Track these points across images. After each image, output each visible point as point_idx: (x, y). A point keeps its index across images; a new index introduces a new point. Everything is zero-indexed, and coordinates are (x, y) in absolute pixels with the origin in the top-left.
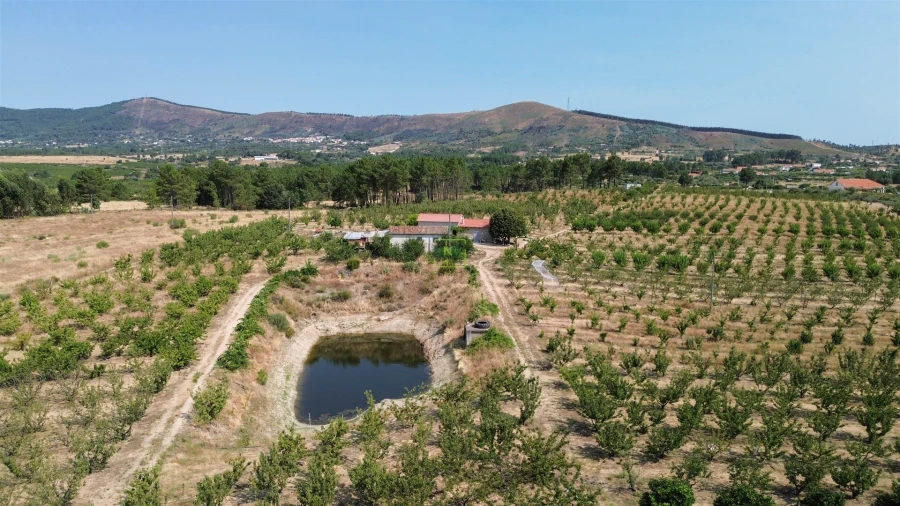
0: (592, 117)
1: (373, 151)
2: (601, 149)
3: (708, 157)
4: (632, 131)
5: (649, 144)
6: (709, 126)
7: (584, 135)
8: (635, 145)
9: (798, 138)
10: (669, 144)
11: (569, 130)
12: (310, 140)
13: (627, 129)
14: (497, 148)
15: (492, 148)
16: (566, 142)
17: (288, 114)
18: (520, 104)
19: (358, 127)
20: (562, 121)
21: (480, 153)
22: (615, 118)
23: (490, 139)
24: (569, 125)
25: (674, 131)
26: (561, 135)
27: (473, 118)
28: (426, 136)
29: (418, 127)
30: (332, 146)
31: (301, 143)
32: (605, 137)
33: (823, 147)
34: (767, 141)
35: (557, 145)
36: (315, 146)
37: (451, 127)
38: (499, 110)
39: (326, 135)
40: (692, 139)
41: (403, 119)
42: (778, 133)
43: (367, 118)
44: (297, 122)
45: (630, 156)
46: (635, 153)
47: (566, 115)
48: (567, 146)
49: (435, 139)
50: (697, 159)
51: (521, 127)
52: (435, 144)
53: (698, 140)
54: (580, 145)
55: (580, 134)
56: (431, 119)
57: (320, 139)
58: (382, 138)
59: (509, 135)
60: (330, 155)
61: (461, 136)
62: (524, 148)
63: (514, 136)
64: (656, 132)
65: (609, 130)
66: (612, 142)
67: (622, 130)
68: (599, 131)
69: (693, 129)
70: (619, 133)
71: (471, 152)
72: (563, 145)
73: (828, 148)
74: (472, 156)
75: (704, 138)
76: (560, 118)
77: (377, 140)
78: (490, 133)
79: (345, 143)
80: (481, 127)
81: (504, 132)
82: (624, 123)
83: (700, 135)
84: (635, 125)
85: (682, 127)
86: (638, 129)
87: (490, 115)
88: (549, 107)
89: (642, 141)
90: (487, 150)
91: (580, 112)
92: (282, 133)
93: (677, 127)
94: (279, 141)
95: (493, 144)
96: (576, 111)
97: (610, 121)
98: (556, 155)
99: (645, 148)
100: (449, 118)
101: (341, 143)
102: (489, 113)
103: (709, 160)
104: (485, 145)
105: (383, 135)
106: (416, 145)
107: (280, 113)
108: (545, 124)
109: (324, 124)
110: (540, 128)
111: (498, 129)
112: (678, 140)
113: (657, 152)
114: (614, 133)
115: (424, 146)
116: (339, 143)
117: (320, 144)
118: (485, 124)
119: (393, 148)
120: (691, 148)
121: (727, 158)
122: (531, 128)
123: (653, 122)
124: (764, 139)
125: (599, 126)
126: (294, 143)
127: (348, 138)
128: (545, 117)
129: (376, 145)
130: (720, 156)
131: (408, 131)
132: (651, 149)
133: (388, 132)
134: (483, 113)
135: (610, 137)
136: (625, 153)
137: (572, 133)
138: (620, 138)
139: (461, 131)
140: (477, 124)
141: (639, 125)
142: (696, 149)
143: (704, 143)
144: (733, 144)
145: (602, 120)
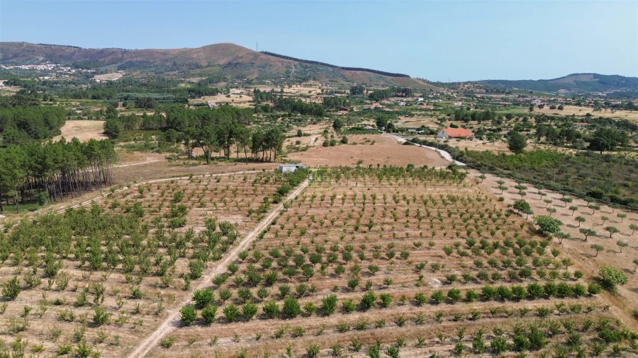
0: (274, 57)
1: (98, 79)
2: (282, 82)
3: (354, 90)
4: (302, 69)
5: (314, 79)
7: (269, 71)
8: (305, 80)
9: (408, 76)
10: (327, 80)
11: (258, 67)
12: (42, 67)
13: (299, 67)
14: (204, 78)
15: (199, 78)
16: (256, 76)
17: (21, 44)
18: (220, 44)
19: (86, 57)
20: (252, 59)
21: (189, 82)
22: (291, 58)
23: (198, 71)
24: (258, 63)
25: (331, 69)
26: (252, 70)
27: (185, 53)
28: (145, 67)
29: (139, 59)
30: (61, 74)
31: (33, 69)
32: (284, 73)
33: (422, 83)
34: (390, 78)
35: (250, 77)
36: (45, 73)
37: (167, 60)
38: (204, 48)
39: (56, 63)
40: (343, 77)
41: (125, 52)
43: (94, 50)
44: (29, 51)
45: (302, 88)
46: (305, 86)
47: (255, 55)
48: (257, 79)
49: (153, 69)
50: (347, 92)
51: (222, 62)
52: (153, 74)
53: (346, 77)
54: (266, 78)
55: (266, 70)
56: (150, 53)
57: (50, 67)
58: (108, 67)
59: (213, 69)
60: (56, 83)
61: (175, 68)
62: (225, 80)
63: (217, 69)
64: (319, 70)
65: (287, 67)
66: (289, 76)
67: (295, 68)
68: (279, 67)
69: (343, 68)
70: (294, 70)
71: (182, 82)
72: (254, 78)
73: (426, 84)
74: (183, 85)
75: (350, 75)
76: (251, 57)
77: (103, 69)
78: (198, 67)
79: (74, 71)
80: (190, 61)
81: (209, 66)
82: (297, 63)
83: (348, 73)
84: (304, 64)
85: (336, 67)
86: (307, 67)
87: (197, 52)
88: (243, 48)
89: (310, 77)
90: (196, 80)
91: (266, 53)
92: (14, 60)
93: (332, 66)
94: (12, 67)
95: (200, 75)
96: (262, 52)
97: (288, 61)
98: (248, 86)
99: (311, 82)
100: (165, 53)
101: (69, 71)
103: (354, 93)
104: (193, 76)
105: (108, 64)
106: (137, 75)
107: (12, 43)
108: (240, 61)
109: (53, 54)
110: (237, 64)
111: (204, 64)
112: (334, 77)
113: (321, 85)
114: (290, 70)
115: (144, 75)
116: (68, 72)
117: (50, 71)
118: (194, 59)
119: (116, 77)
120: (342, 82)
121: (365, 91)
122: (230, 63)
123: (317, 63)
124: (388, 77)
125: (280, 64)
126: (25, 70)
127: (77, 67)
128: (240, 55)
129: (102, 73)
130: (361, 90)
131: (131, 62)
132: (316, 83)
133: (113, 62)
134: (193, 49)
135: (288, 72)
136: (299, 86)
137: (261, 69)
138: (295, 74)
139: (175, 64)
140: (187, 59)
141: (308, 64)
142: (346, 83)
143: (351, 79)
144: (368, 80)
145: (282, 59)
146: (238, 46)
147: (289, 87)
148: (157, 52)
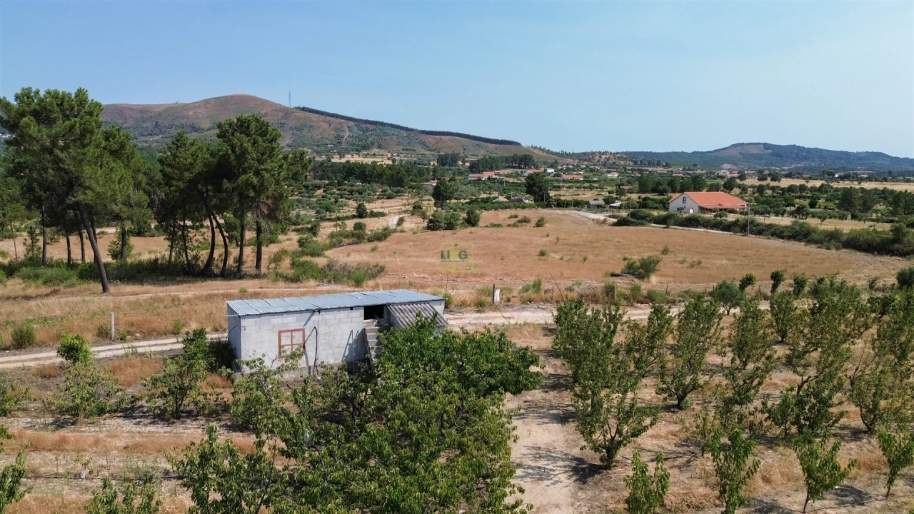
0: (317, 116)
2: (329, 151)
3: (443, 161)
4: (361, 133)
5: (380, 147)
6: (438, 130)
7: (309, 135)
8: (364, 148)
9: (518, 144)
10: (400, 148)
11: (291, 129)
13: (355, 129)
18: (232, 97)
20: (282, 117)
22: (342, 117)
24: (291, 123)
25: (404, 133)
26: (282, 134)
27: (174, 111)
32: (332, 137)
33: (540, 153)
34: (491, 146)
37: (144, 120)
38: (206, 102)
40: (422, 143)
42: (500, 139)
45: (360, 159)
46: (366, 156)
47: (287, 112)
50: (432, 163)
53: (428, 144)
54: (304, 145)
55: (304, 133)
61: (157, 130)
64: (386, 134)
65: (337, 130)
66: (340, 143)
67: (350, 131)
68: (325, 131)
69: (423, 132)
70: (348, 134)
73: (545, 154)
75: (433, 142)
76: (281, 114)
78: (195, 129)
80: (183, 121)
82: (351, 123)
83: (430, 138)
84: (364, 126)
85: (412, 130)
86: (368, 130)
87: (195, 107)
88: (268, 101)
89: (372, 143)
91: (303, 109)
93: (407, 129)
96: (299, 108)
97: (338, 120)
99: (376, 151)
100: (143, 110)
102: (194, 106)
103: (444, 165)
111: (205, 125)
112: (409, 143)
113: (389, 155)
114: (342, 134)
118: (188, 117)
120: (423, 151)
121: (460, 163)
123: (382, 124)
124: (489, 144)
125: (325, 126)
128: (263, 112)
132: (382, 152)
134: (188, 104)
135: (339, 137)
136: (355, 156)
137: (295, 132)
138: (349, 139)
139: (157, 125)
140: (177, 117)
141: (369, 126)
142: (428, 152)
143: (434, 147)
144: (461, 149)
145: (328, 118)
146: (260, 99)
147: (341, 158)
148: (130, 108)
